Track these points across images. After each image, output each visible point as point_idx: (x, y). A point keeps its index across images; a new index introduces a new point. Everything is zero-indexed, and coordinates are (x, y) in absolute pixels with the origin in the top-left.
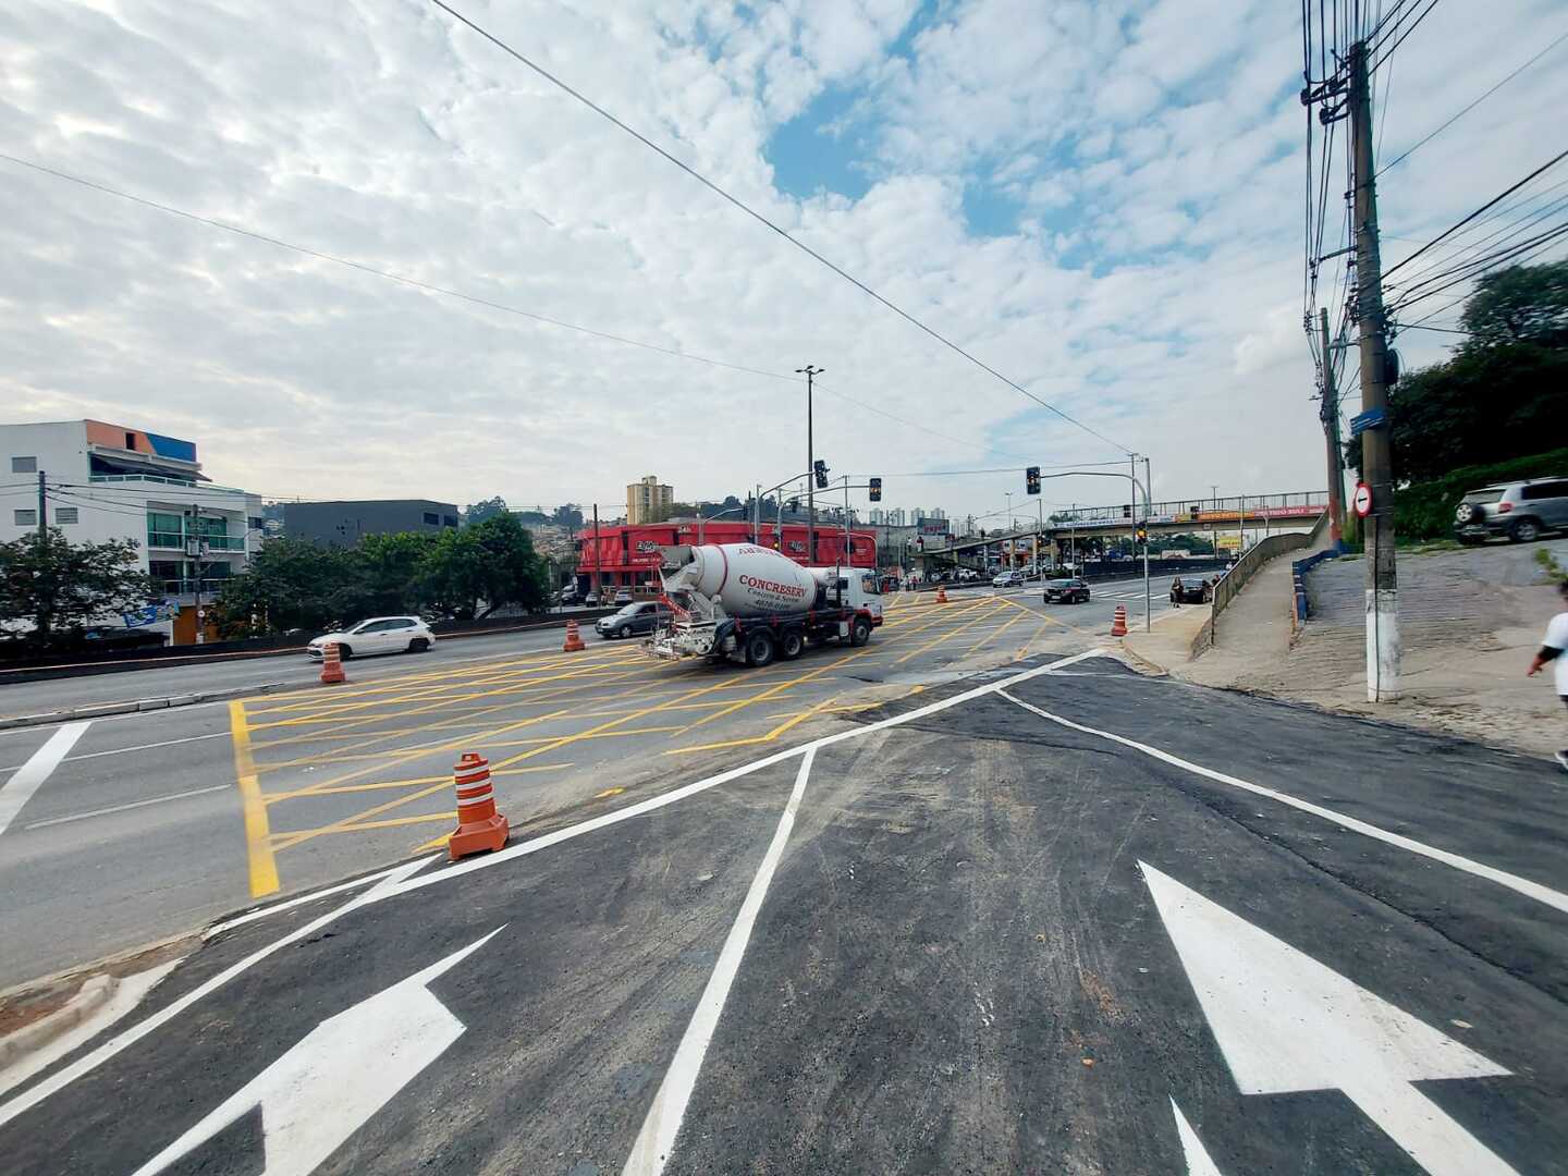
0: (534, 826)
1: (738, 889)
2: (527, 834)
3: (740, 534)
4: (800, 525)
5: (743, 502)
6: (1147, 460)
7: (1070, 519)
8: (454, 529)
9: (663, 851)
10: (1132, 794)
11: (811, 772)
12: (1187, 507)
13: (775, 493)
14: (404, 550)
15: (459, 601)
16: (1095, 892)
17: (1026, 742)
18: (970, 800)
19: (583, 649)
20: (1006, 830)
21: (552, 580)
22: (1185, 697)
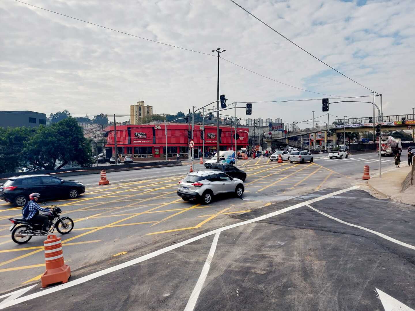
0: (83, 271)
1: (183, 301)
2: (80, 274)
3: (185, 130)
4: (213, 125)
5: (186, 115)
6: (381, 95)
7: (343, 124)
8: (45, 125)
9: (147, 282)
10: (373, 256)
11: (217, 244)
12: (400, 118)
13: (201, 111)
14: (19, 135)
15: (47, 161)
16: (355, 304)
17: (321, 230)
18: (294, 258)
19: (108, 184)
20: (312, 272)
21: (93, 150)
22: (399, 210)
